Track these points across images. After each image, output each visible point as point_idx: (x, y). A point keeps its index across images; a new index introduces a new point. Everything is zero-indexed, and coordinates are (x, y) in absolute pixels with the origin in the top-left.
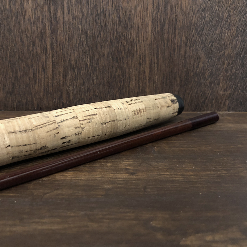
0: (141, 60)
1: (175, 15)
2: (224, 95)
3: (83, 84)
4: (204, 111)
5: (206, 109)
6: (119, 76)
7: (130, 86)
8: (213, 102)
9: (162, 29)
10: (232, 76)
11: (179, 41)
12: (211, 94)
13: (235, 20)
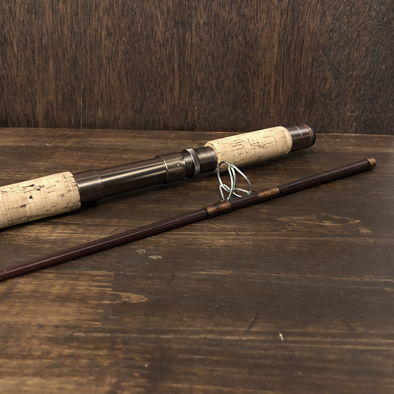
0: (266, 81)
1: (302, 35)
2: (352, 116)
3: (208, 104)
4: (330, 132)
5: (332, 130)
6: (243, 96)
7: (254, 106)
8: (340, 123)
9: (288, 50)
10: (360, 97)
11: (306, 62)
12: (337, 116)
13: (364, 40)
